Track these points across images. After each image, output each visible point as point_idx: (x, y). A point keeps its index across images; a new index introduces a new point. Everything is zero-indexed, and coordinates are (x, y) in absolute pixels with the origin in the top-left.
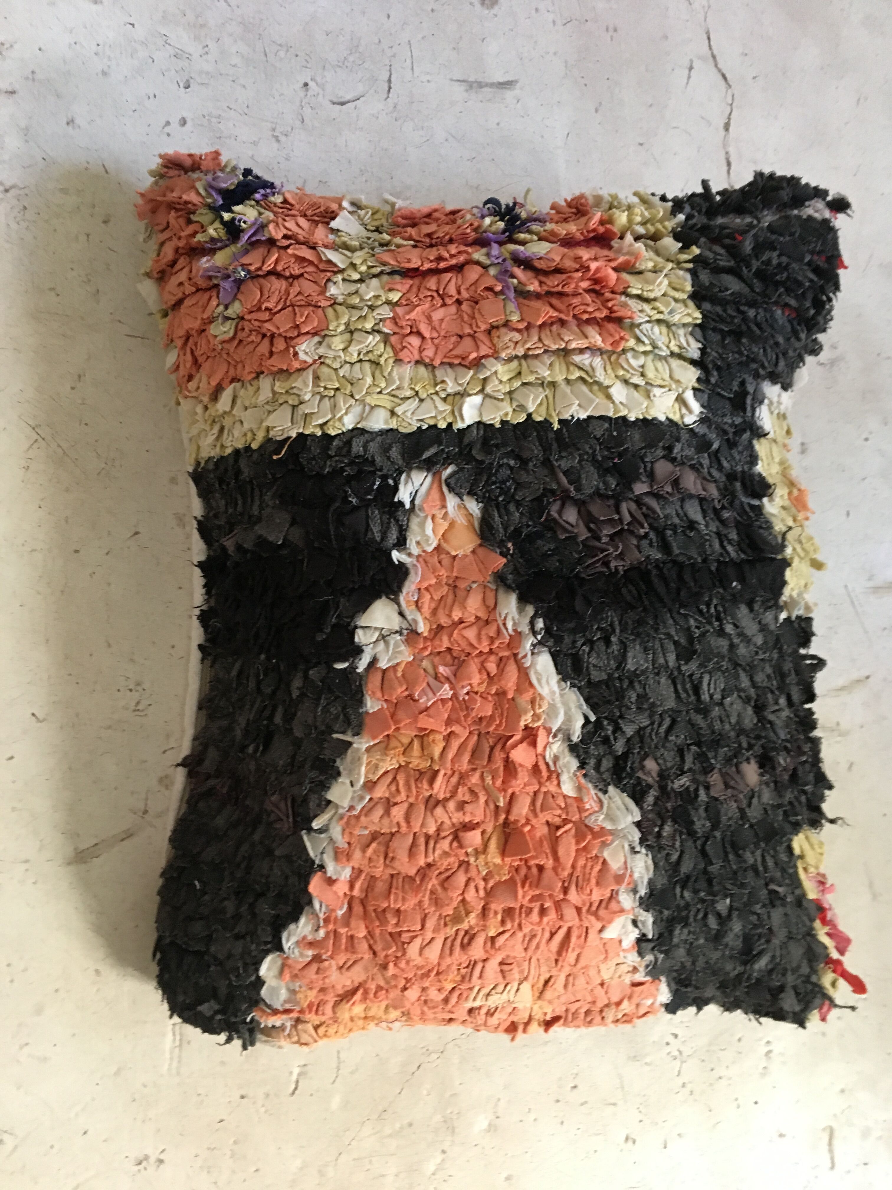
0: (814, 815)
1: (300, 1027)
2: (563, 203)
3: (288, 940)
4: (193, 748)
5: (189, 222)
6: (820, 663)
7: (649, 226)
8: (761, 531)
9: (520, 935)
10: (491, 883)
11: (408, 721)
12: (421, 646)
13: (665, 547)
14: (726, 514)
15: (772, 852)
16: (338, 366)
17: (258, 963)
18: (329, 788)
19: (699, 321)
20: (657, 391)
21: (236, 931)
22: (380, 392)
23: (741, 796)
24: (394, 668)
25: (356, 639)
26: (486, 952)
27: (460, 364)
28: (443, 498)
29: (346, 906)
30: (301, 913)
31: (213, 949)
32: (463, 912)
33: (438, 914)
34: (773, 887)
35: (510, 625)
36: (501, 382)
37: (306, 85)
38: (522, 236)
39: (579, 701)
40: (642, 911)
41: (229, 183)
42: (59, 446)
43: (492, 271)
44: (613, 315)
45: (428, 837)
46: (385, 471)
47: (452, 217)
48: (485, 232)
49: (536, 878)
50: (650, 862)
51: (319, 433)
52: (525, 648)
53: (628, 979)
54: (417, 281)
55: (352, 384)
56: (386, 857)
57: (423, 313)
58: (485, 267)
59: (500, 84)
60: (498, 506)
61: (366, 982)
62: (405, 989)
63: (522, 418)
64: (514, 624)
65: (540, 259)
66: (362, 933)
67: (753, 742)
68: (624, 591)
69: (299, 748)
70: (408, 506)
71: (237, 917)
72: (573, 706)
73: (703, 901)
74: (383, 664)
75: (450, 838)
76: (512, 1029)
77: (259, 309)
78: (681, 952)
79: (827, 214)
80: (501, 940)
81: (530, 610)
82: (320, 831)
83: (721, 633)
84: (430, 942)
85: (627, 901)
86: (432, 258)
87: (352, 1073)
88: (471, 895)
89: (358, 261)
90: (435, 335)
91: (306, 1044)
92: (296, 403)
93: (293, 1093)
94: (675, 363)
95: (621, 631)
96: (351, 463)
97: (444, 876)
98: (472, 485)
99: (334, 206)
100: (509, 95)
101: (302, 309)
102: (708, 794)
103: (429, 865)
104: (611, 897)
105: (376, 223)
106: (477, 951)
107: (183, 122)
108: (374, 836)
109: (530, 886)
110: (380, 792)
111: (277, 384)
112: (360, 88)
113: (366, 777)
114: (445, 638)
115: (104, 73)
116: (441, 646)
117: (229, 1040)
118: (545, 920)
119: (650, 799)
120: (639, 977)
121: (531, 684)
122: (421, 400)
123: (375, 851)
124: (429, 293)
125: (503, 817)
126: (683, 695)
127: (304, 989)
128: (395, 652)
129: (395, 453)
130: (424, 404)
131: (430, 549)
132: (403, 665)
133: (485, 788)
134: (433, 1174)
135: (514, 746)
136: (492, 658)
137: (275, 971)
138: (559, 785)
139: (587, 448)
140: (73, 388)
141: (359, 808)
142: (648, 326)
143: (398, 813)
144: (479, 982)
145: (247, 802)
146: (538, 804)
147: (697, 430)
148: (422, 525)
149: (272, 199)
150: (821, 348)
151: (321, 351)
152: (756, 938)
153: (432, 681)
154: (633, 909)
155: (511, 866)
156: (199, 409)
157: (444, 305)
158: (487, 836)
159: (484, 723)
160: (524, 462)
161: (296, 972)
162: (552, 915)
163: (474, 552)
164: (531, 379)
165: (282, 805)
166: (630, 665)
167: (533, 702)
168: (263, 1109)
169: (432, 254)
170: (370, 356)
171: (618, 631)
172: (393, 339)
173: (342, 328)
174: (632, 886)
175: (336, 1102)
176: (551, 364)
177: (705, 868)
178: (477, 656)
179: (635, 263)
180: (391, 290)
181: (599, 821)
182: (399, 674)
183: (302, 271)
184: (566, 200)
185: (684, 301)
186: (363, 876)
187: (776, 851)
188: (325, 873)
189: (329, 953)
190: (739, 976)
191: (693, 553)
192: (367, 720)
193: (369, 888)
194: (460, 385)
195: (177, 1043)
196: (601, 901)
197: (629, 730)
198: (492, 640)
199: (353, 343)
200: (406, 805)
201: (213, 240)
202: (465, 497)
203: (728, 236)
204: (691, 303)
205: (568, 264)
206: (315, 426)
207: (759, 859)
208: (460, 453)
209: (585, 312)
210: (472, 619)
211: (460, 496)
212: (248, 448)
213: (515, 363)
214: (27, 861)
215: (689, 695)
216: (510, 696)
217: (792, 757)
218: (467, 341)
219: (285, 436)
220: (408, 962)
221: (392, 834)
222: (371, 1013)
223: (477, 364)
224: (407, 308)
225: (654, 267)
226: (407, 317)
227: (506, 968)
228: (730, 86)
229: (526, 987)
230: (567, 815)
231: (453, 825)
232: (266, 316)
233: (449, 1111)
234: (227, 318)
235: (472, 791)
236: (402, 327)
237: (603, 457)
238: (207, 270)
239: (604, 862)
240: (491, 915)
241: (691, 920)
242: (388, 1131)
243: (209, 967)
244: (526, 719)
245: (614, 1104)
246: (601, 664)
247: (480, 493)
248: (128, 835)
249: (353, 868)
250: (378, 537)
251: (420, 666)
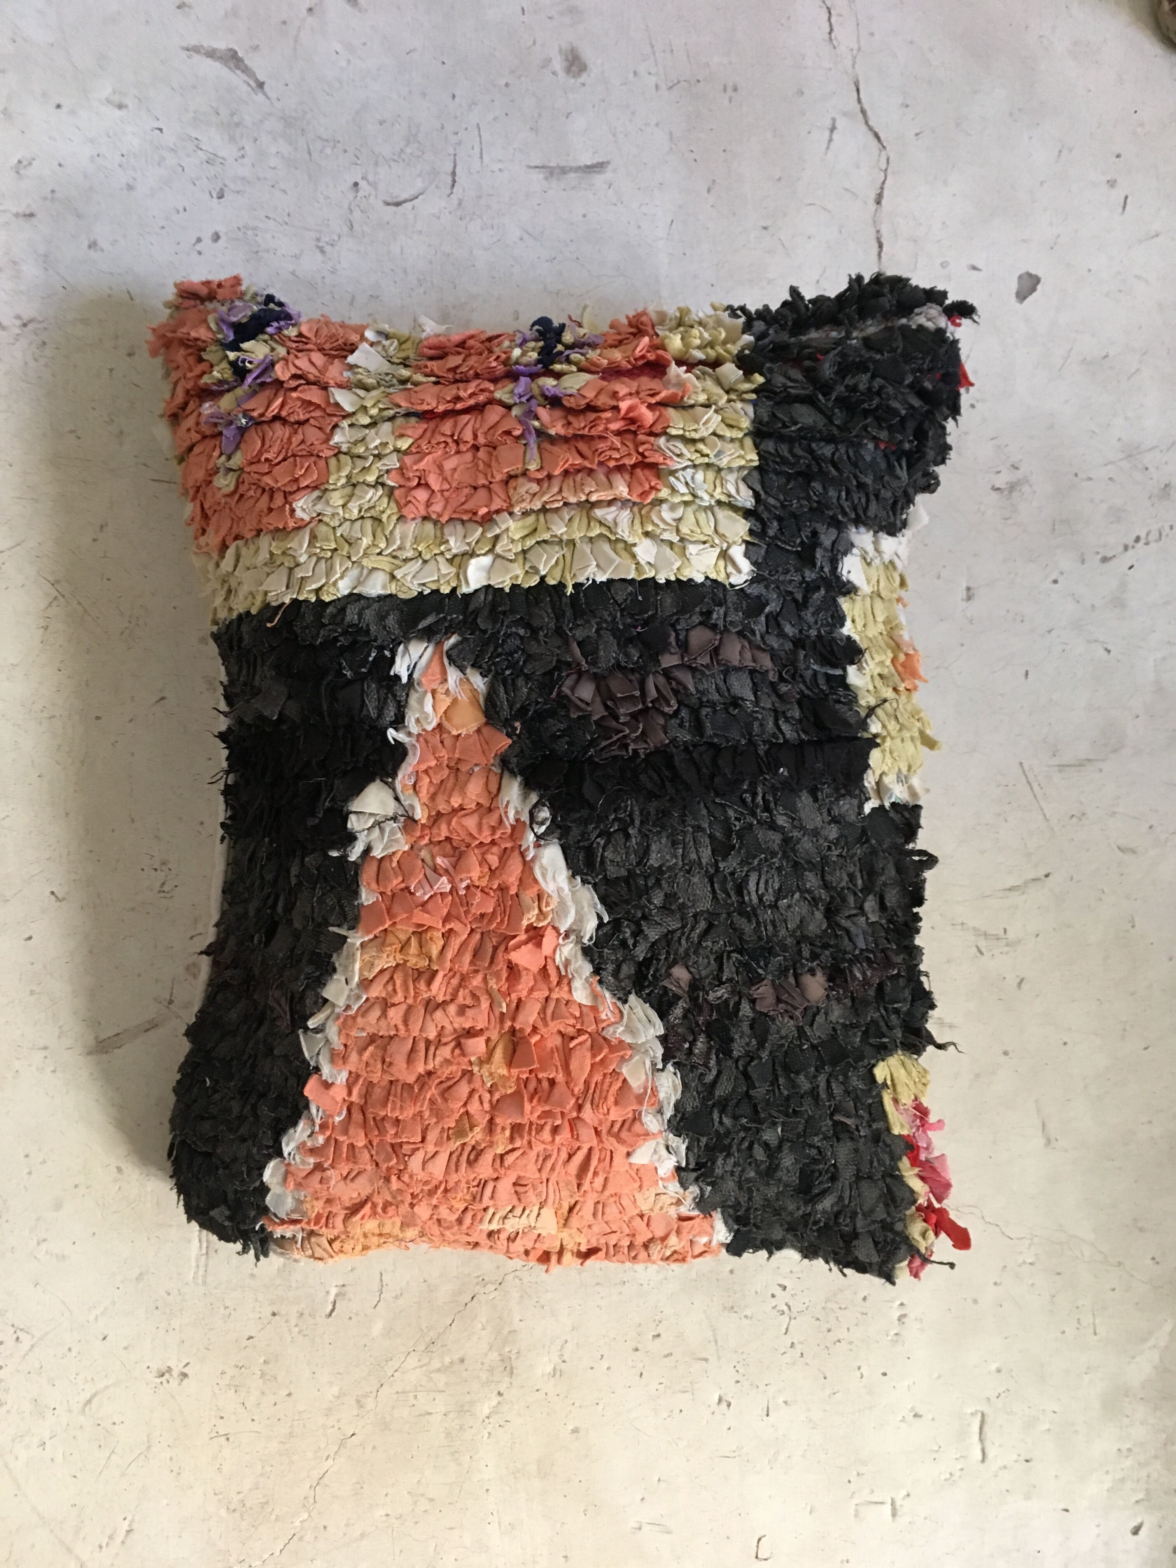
0: (912, 1039)
1: (313, 1240)
2: (625, 322)
3: (288, 1145)
4: (218, 934)
5: (200, 360)
6: (931, 861)
7: (709, 350)
8: (838, 706)
9: (533, 1154)
10: (497, 1096)
11: (405, 915)
12: (418, 834)
13: (698, 727)
14: (784, 688)
15: (841, 1078)
16: (337, 524)
17: (262, 1168)
18: (325, 985)
19: (756, 464)
20: (692, 549)
21: (239, 1134)
22: (380, 554)
23: (797, 1013)
24: (390, 857)
25: (349, 826)
26: (495, 1170)
27: (470, 520)
28: (444, 672)
29: (345, 1112)
30: (300, 1117)
31: (219, 1151)
32: (467, 1126)
33: (440, 1126)
34: (837, 1117)
35: (511, 814)
36: (513, 541)
37: (356, 184)
38: (557, 367)
39: (593, 898)
40: (671, 1136)
41: (241, 315)
42: (80, 603)
43: (515, 412)
44: (647, 460)
45: (428, 1043)
46: (379, 642)
47: (487, 344)
48: (517, 363)
49: (546, 1094)
50: (678, 1081)
51: (313, 600)
52: (527, 840)
53: (673, 1212)
54: (432, 424)
55: (350, 544)
56: (383, 1062)
57: (435, 462)
58: (509, 407)
59: (588, 167)
60: (504, 682)
61: (372, 1194)
62: (412, 1205)
63: (534, 581)
64: (517, 812)
65: (570, 395)
66: (361, 1142)
67: (818, 950)
68: (643, 778)
69: (298, 940)
70: (405, 680)
71: (241, 1118)
72: (585, 905)
73: (746, 1129)
74: (377, 853)
75: (453, 1044)
76: (545, 1258)
77: (259, 461)
78: (730, 1185)
79: (943, 322)
80: (510, 1159)
81: (534, 798)
82: (317, 1030)
83: (773, 826)
84: (433, 1156)
85: (652, 1123)
86: (449, 398)
87: (396, 1298)
88: (474, 1107)
89: (369, 404)
90: (447, 486)
91: (320, 1259)
92: (292, 565)
93: (330, 1315)
94: (723, 514)
95: (642, 822)
96: (345, 633)
97: (445, 1085)
98: (478, 656)
99: (354, 338)
100: (599, 179)
101: (304, 460)
102: (753, 1009)
103: (429, 1074)
104: (634, 1119)
105: (403, 355)
106: (485, 1168)
107: (216, 237)
108: (372, 1039)
109: (539, 1100)
110: (376, 991)
111: (274, 544)
112: (419, 184)
113: (361, 974)
114: (444, 827)
115: (130, 187)
116: (439, 835)
117: (245, 1250)
118: (558, 1138)
119: (678, 1011)
120: (685, 1210)
121: (536, 881)
122: (425, 562)
123: (372, 1055)
124: (443, 439)
125: (508, 1024)
126: (721, 895)
127: (309, 1199)
128: (390, 840)
129: (391, 621)
130: (428, 567)
131: (430, 728)
132: (398, 855)
133: (489, 993)
134: (488, 1417)
135: (518, 947)
136: (495, 849)
137: (279, 1178)
138: (570, 991)
139: (606, 614)
140: (95, 540)
141: (355, 1008)
142: (690, 471)
143: (395, 1015)
144: (491, 1203)
145: (256, 997)
146: (549, 1011)
147: (749, 591)
148: (421, 702)
149: (286, 332)
150: (938, 484)
151: (319, 508)
152: (817, 1174)
153: (429, 872)
154: (661, 1132)
155: (518, 1078)
156: (211, 567)
157: (458, 452)
158: (492, 1044)
159: (485, 921)
160: (534, 632)
161: (299, 1180)
162: (565, 1135)
163: (479, 731)
164: (546, 536)
165: (283, 1001)
166: (654, 860)
167: (539, 897)
168: (297, 1329)
169: (450, 392)
170: (372, 513)
171: (637, 822)
172: (397, 493)
173: (343, 481)
174: (656, 1107)
175: (378, 1328)
176: (570, 520)
177: (747, 1092)
178: (476, 846)
179: (682, 398)
180: (402, 436)
181: (618, 1032)
182: (394, 864)
183: (307, 416)
184: (627, 317)
185: (741, 441)
186: (361, 1081)
187: (846, 1077)
188: (321, 1075)
189: (330, 1162)
190: (806, 1216)
191: (735, 735)
192: (363, 913)
193: (366, 1095)
194: (469, 544)
195: (204, 1251)
196: (624, 1121)
197: (653, 934)
198: (494, 830)
199: (354, 498)
200: (404, 1007)
201: (221, 382)
202: (469, 671)
203: (810, 357)
204: (749, 442)
205: (604, 400)
206: (310, 591)
207: (823, 1085)
208: (464, 621)
209: (610, 458)
210: (473, 806)
211: (462, 669)
212: (248, 613)
213: (531, 519)
214: (45, 1048)
215: (729, 895)
216: (513, 892)
217: (874, 969)
218: (482, 493)
219: (280, 602)
220: (411, 1177)
221: (391, 1038)
222: (386, 1230)
223: (488, 520)
224: (418, 456)
225: (708, 399)
226: (415, 468)
227: (519, 1189)
228: (884, 147)
229: (548, 1213)
230: (582, 1024)
231: (455, 1030)
232: (265, 468)
233: (507, 1349)
234: (231, 470)
235: (474, 996)
236: (409, 479)
237: (624, 624)
238: (212, 416)
239: (625, 1080)
240: (499, 1130)
241: (735, 1148)
242: (436, 1364)
243: (217, 1169)
244: (530, 917)
245: (706, 1360)
246: (619, 859)
247: (485, 666)
248: (153, 1025)
249: (350, 1073)
250: (373, 713)
251: (418, 856)
